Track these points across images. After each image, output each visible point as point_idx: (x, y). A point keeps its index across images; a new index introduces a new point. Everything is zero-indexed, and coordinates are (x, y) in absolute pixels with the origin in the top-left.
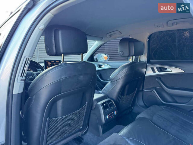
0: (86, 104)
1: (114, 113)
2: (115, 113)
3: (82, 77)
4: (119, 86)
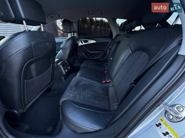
0: (51, 66)
1: (68, 68)
2: (69, 68)
3: (48, 43)
4: (68, 52)
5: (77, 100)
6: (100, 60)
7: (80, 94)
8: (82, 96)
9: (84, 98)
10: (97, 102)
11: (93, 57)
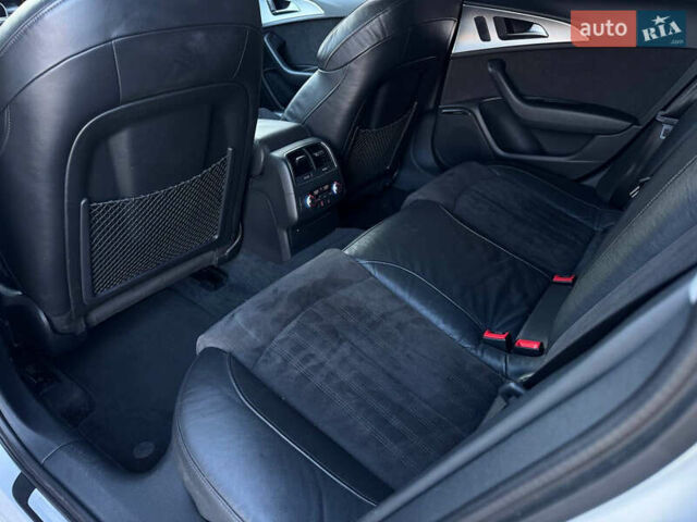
1: (330, 189)
2: (335, 188)
3: (199, 36)
4: (352, 89)
5: (265, 370)
6: (587, 183)
7: (297, 348)
8: (305, 360)
9: (304, 377)
10: (366, 428)
11: (543, 153)
